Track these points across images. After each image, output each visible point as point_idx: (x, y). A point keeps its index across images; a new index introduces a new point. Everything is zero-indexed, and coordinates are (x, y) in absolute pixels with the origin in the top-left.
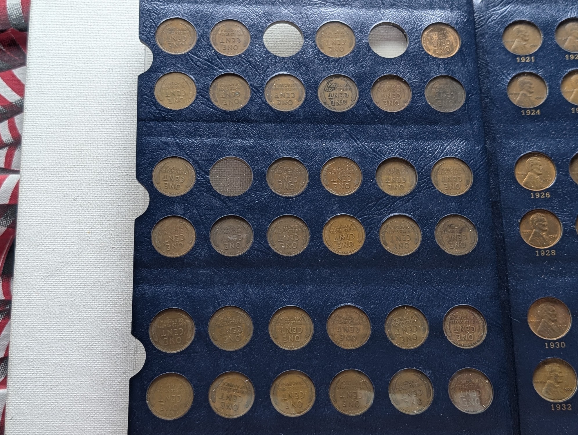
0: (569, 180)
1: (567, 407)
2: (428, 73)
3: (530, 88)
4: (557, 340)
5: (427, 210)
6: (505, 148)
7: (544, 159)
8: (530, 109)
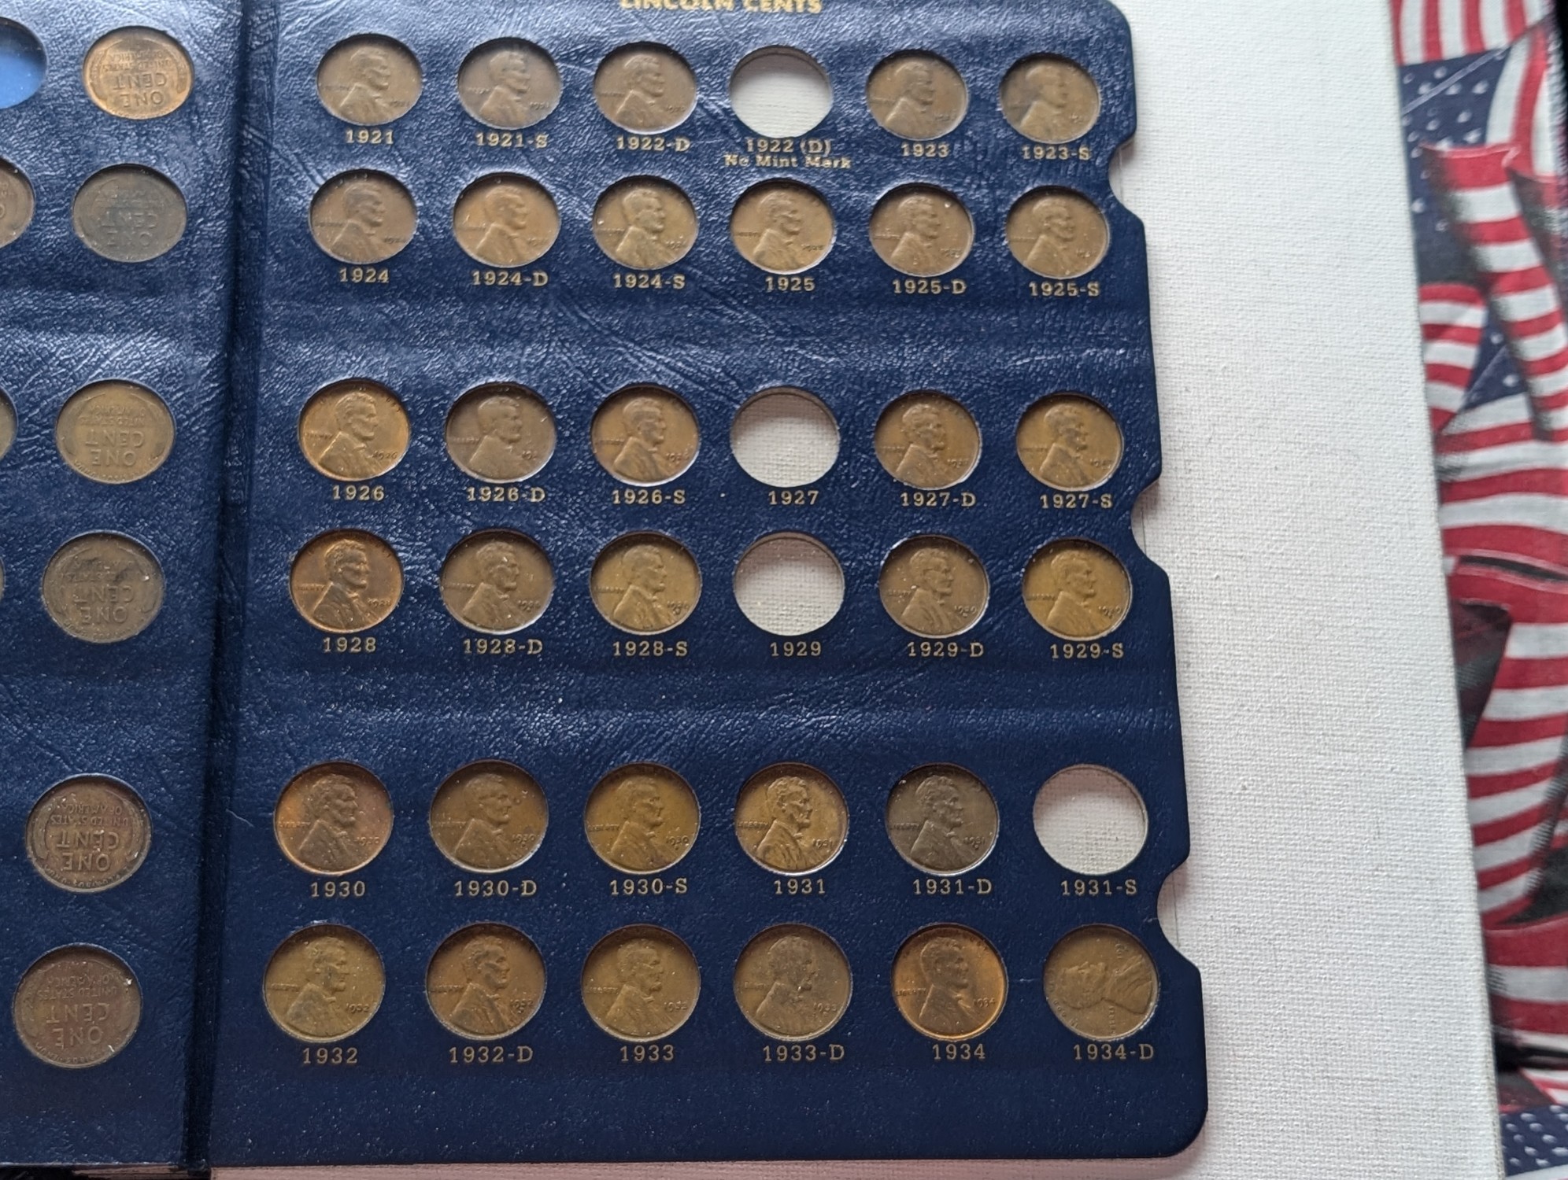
0: (440, 457)
1: (345, 1056)
2: (89, 155)
3: (374, 211)
4: (343, 878)
5: (28, 519)
6: (280, 363)
7: (385, 399)
8: (363, 267)
